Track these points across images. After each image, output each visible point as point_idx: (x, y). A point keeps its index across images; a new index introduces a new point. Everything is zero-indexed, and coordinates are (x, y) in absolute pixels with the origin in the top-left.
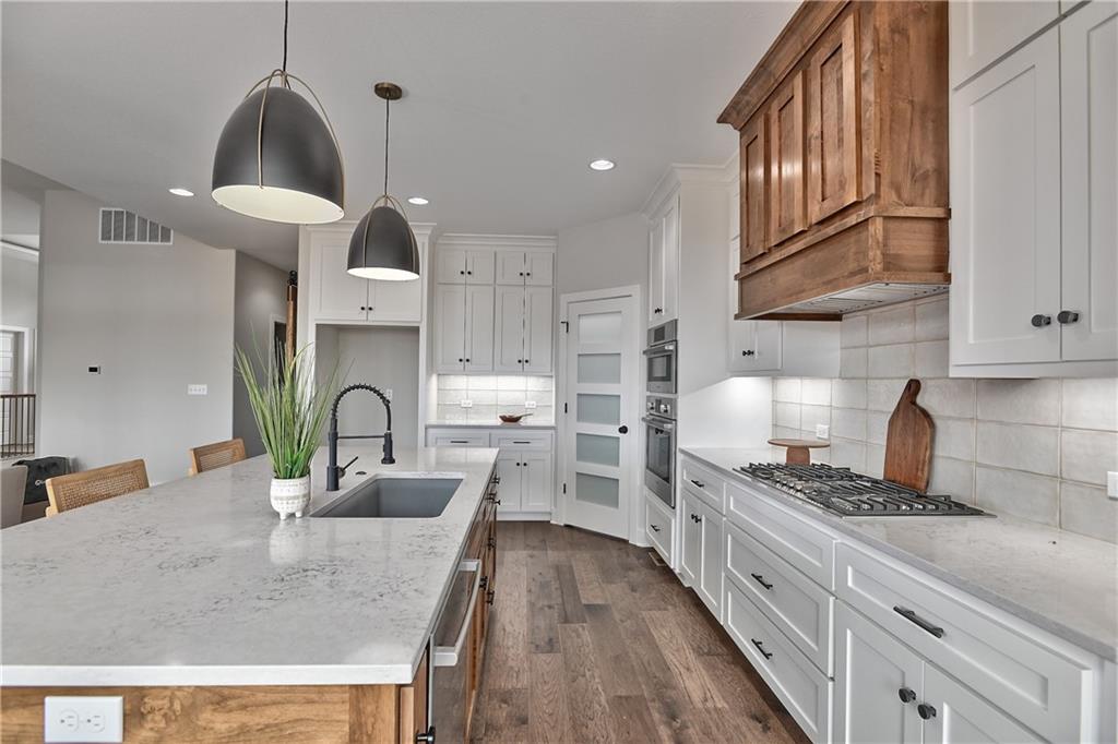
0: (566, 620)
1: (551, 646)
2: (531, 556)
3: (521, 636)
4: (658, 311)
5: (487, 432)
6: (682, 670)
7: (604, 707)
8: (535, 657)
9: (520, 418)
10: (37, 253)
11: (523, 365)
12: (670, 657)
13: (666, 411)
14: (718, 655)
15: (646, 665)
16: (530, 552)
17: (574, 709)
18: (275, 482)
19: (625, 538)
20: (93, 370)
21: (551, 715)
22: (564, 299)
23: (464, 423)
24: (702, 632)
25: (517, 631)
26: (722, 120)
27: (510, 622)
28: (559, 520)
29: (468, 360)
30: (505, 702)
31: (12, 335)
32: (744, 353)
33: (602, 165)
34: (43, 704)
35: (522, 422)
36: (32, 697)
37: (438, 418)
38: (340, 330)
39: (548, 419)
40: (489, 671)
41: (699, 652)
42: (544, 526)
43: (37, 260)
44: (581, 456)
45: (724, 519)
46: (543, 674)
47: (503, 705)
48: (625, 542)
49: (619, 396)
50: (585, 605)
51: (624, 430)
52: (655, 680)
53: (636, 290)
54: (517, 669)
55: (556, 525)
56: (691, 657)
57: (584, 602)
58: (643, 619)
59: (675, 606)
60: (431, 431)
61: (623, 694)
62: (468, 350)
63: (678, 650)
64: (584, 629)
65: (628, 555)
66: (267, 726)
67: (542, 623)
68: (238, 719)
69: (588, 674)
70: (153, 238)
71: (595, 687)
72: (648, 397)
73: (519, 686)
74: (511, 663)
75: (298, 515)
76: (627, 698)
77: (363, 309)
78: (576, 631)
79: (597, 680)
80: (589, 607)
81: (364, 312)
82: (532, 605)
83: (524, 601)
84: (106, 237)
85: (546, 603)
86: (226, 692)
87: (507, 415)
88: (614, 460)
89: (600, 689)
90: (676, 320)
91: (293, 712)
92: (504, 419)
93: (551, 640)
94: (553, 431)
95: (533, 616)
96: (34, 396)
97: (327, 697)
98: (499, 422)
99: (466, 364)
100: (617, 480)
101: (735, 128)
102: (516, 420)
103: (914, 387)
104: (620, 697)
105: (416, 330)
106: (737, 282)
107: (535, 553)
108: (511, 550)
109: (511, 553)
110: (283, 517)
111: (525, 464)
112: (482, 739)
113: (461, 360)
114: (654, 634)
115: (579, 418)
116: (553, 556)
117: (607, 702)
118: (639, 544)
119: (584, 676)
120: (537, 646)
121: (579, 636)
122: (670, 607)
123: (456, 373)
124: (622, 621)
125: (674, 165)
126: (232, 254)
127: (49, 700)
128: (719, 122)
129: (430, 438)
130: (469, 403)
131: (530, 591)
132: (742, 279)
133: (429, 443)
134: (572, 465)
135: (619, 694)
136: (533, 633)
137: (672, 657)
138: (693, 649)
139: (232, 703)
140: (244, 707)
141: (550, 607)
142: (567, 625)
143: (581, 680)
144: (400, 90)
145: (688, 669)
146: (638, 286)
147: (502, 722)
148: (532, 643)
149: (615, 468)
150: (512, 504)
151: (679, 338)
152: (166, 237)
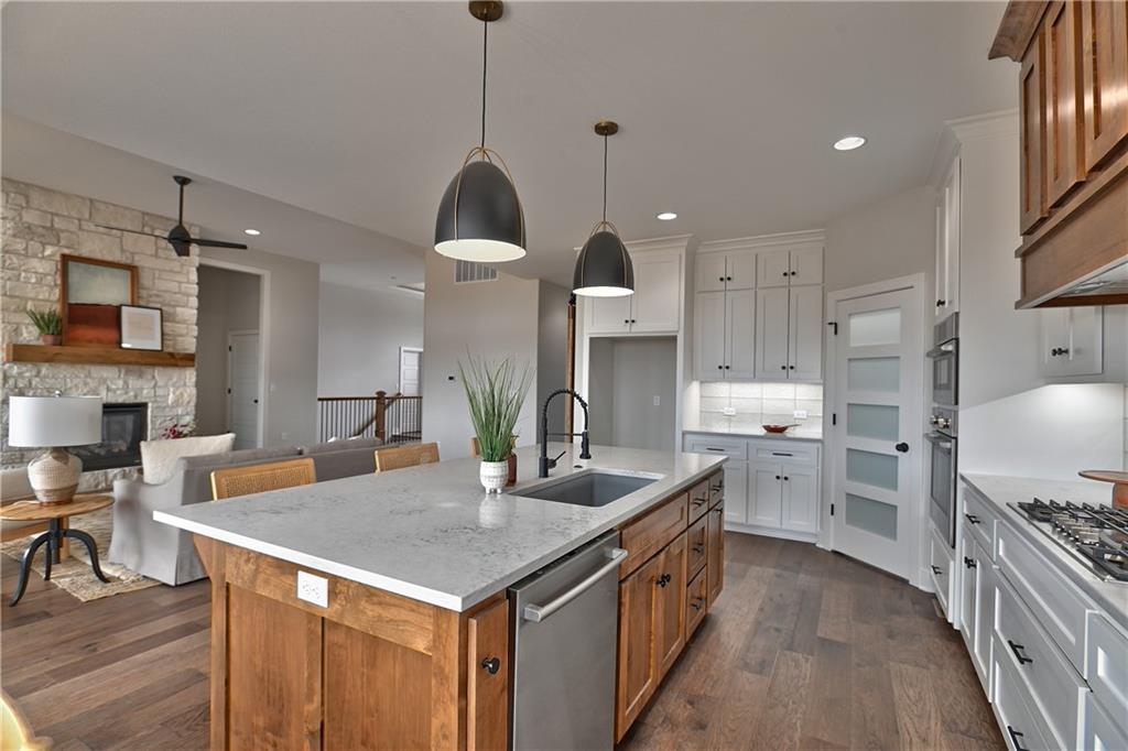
0: (790, 648)
1: (762, 667)
2: (779, 576)
3: (733, 650)
4: (941, 303)
5: (745, 441)
6: (915, 739)
7: (795, 744)
8: (739, 674)
10: (423, 294)
11: (787, 372)
12: (905, 721)
13: (946, 426)
14: (981, 739)
15: (868, 718)
16: (778, 571)
17: (759, 734)
18: (483, 464)
19: (906, 578)
20: (451, 378)
21: (730, 730)
22: (832, 297)
23: (726, 431)
24: (965, 706)
25: (732, 643)
26: (995, 54)
27: (728, 633)
28: (829, 544)
29: (727, 368)
30: (691, 703)
31: (416, 355)
32: (1055, 352)
33: (849, 143)
34: (297, 574)
35: (790, 433)
36: (293, 569)
37: (701, 424)
38: (614, 341)
39: (816, 432)
40: (688, 672)
41: (949, 726)
42: (807, 549)
43: (423, 298)
44: (852, 474)
45: (994, 566)
46: (741, 692)
47: (689, 707)
48: (905, 582)
49: (898, 407)
50: (819, 638)
51: (903, 448)
52: (872, 738)
53: (919, 281)
54: (715, 678)
55: (823, 550)
56: (935, 727)
57: (820, 634)
58: (888, 671)
59: (940, 667)
60: (688, 437)
61: (825, 738)
62: (728, 357)
63: (919, 717)
64: (807, 660)
65: (901, 596)
66: (391, 620)
67: (760, 642)
68: (378, 610)
69: (791, 706)
70: (486, 277)
71: (794, 721)
72: (934, 409)
73: (713, 694)
74: (713, 672)
75: (499, 491)
76: (826, 744)
77: (627, 322)
78: (796, 662)
79: (799, 715)
80: (823, 641)
81: (628, 324)
82: (758, 623)
83: (751, 618)
84: (458, 280)
85: (775, 625)
86: (372, 590)
87: (772, 425)
88: (892, 483)
89: (798, 725)
90: (957, 314)
91: (404, 615)
92: (768, 429)
93: (764, 661)
94: (820, 445)
95: (755, 634)
96: (421, 398)
97: (421, 610)
98: (763, 432)
99: (726, 372)
100: (895, 507)
101: (1014, 60)
102: (781, 430)
104: (819, 741)
105: (674, 339)
106: (1019, 260)
107: (785, 573)
108: (758, 565)
109: (758, 568)
110: (488, 492)
111: (786, 478)
112: (656, 728)
113: (720, 367)
114: (895, 688)
115: (851, 431)
116: (804, 580)
117: (801, 741)
118: (921, 587)
119: (786, 706)
120: (747, 664)
121: (797, 666)
122: (933, 667)
123: (716, 380)
124: (859, 665)
125: (948, 122)
126: (537, 282)
127: (300, 573)
128: (990, 59)
129: (687, 442)
130: (732, 411)
131: (761, 610)
132: (1025, 254)
133: (686, 448)
134: (841, 484)
135: (819, 736)
136: (748, 650)
137: (907, 719)
138: (944, 722)
139: (375, 599)
140: (380, 604)
141: (777, 630)
142: (788, 653)
143: (781, 710)
144: (616, 126)
145: (924, 741)
146: (923, 274)
147: (680, 719)
148: (743, 659)
149: (892, 492)
150: (770, 519)
151: (961, 336)
152: (494, 276)
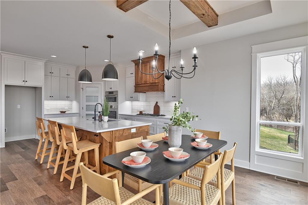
9: (65, 112)
103: (157, 103)
